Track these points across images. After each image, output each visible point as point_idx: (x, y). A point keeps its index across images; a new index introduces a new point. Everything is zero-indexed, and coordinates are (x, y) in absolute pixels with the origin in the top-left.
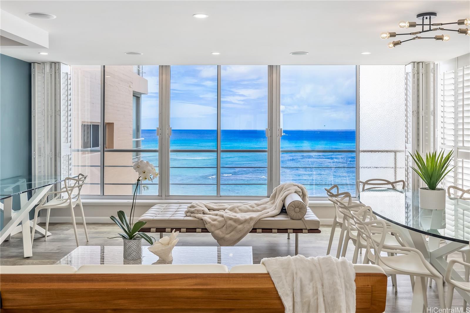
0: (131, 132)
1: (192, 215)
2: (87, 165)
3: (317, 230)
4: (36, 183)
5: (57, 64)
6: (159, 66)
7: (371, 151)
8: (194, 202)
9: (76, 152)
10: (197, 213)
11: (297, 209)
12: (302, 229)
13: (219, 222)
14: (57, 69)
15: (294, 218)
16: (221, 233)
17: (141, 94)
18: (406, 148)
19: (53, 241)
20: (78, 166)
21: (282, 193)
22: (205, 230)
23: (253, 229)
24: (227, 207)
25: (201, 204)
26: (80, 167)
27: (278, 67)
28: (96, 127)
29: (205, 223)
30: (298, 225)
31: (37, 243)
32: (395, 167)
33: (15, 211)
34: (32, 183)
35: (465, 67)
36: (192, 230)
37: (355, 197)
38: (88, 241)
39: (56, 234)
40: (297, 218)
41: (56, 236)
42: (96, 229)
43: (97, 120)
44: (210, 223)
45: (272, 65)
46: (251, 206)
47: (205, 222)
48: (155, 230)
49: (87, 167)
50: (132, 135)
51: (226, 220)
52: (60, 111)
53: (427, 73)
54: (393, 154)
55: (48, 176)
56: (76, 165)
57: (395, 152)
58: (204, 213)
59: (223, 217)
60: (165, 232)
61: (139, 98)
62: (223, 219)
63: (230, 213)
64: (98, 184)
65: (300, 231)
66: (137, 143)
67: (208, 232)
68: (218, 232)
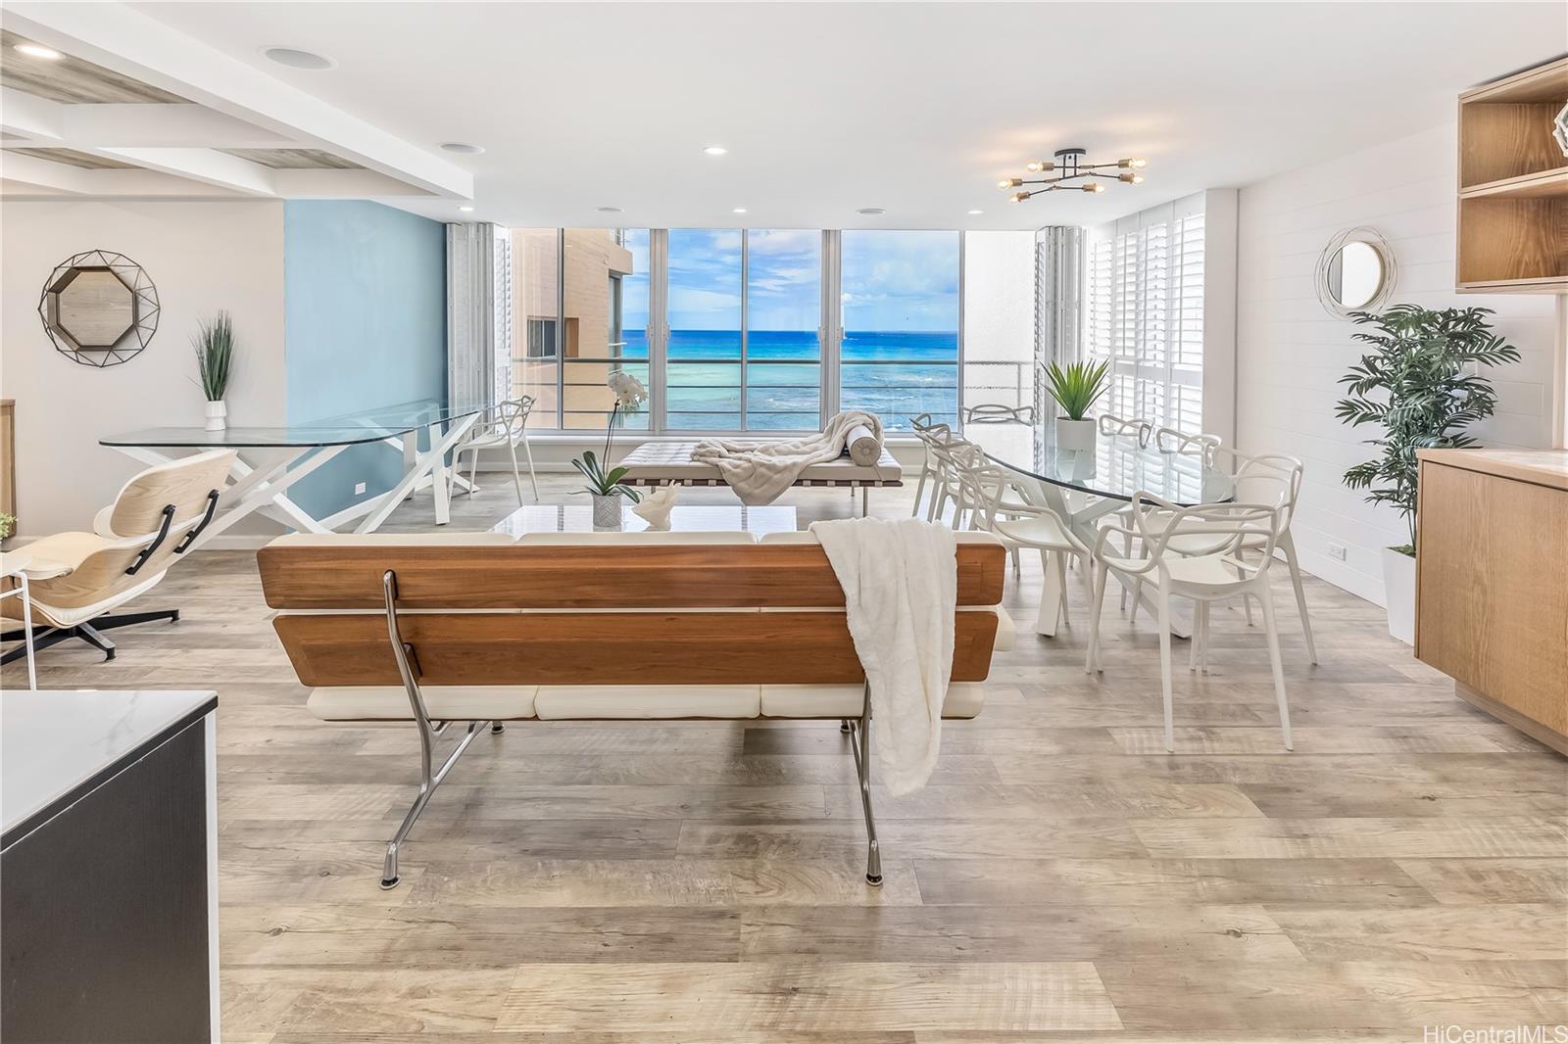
0: (607, 333)
1: (702, 458)
2: (536, 382)
3: (898, 481)
4: (455, 409)
5: (488, 226)
6: (651, 229)
7: (983, 363)
8: (705, 439)
9: (518, 363)
10: (710, 456)
11: (866, 450)
12: (873, 481)
13: (744, 469)
14: (488, 233)
15: (862, 463)
16: (746, 487)
17: (622, 274)
18: (1036, 358)
19: (483, 499)
20: (522, 384)
21: (843, 425)
22: (722, 482)
23: (797, 480)
24: (757, 447)
25: (716, 442)
26: (525, 385)
27: (837, 233)
28: (550, 325)
29: (722, 472)
30: (867, 474)
31: (457, 502)
32: (1019, 388)
33: (421, 452)
34: (448, 410)
35: (1128, 235)
36: (704, 482)
37: (957, 432)
38: (537, 499)
39: (486, 488)
40: (867, 464)
41: (488, 491)
43: (552, 313)
44: (730, 471)
45: (828, 229)
46: (794, 446)
47: (723, 469)
48: (642, 481)
49: (535, 386)
50: (608, 338)
51: (755, 466)
53: (1069, 244)
54: (1015, 367)
55: (474, 398)
56: (518, 382)
57: (1019, 364)
58: (720, 457)
59: (751, 462)
60: (659, 485)
61: (619, 280)
62: (750, 464)
63: (762, 456)
64: (554, 412)
65: (871, 483)
66: (616, 350)
67: (727, 485)
68: (743, 485)
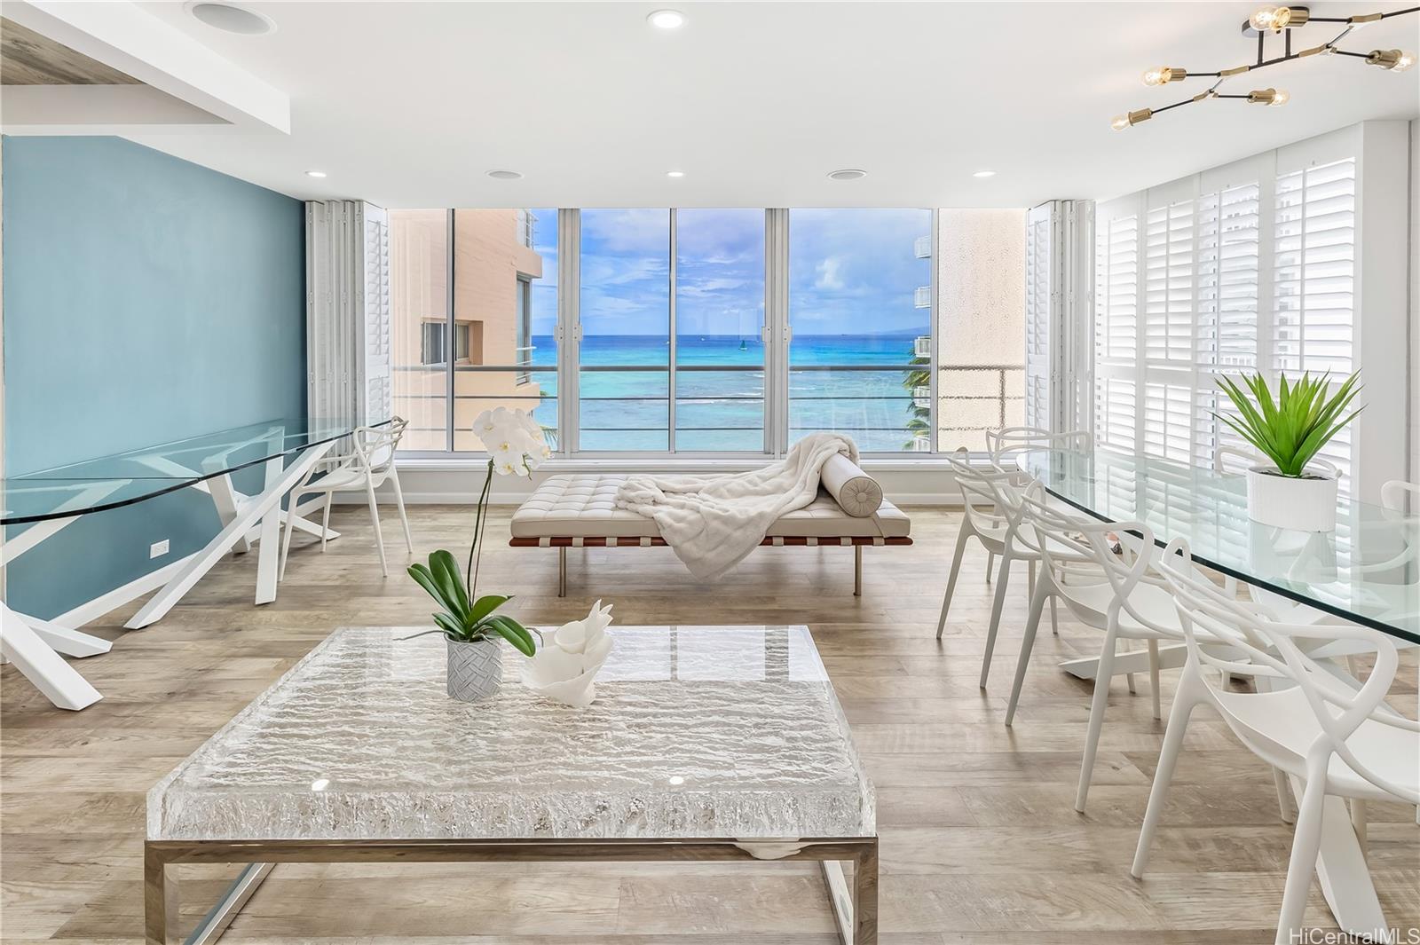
0: (515, 338)
1: (630, 506)
2: (423, 395)
3: (905, 538)
4: (314, 433)
5: (357, 204)
6: (559, 210)
7: (961, 368)
8: (635, 479)
9: (401, 372)
10: (641, 503)
11: (863, 496)
12: (871, 538)
13: (691, 523)
14: (356, 212)
15: (856, 512)
16: (694, 549)
17: (531, 277)
18: (1029, 362)
19: (341, 551)
20: (406, 397)
21: (812, 455)
22: (659, 541)
23: (767, 538)
24: (701, 485)
25: (649, 485)
26: (409, 399)
27: (785, 211)
28: (435, 328)
29: (660, 527)
30: (862, 529)
31: (295, 560)
32: (1002, 398)
33: (250, 496)
34: (307, 436)
35: (1172, 206)
36: (633, 541)
37: (930, 453)
38: (410, 553)
39: (351, 533)
40: (862, 514)
41: (350, 538)
42: (435, 519)
43: (442, 315)
44: (670, 526)
45: (773, 207)
46: (750, 482)
47: (661, 524)
48: (548, 541)
49: (423, 399)
50: (515, 342)
51: (706, 519)
52: (363, 293)
53: (1079, 221)
54: (998, 373)
55: (340, 419)
56: (397, 395)
57: (1002, 369)
58: (655, 503)
59: (699, 512)
60: (571, 545)
61: (528, 283)
62: (697, 516)
63: (712, 500)
64: (442, 430)
65: (868, 540)
66: (525, 355)
67: (665, 544)
68: (688, 547)
